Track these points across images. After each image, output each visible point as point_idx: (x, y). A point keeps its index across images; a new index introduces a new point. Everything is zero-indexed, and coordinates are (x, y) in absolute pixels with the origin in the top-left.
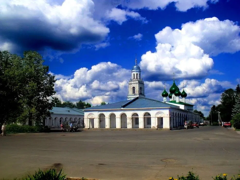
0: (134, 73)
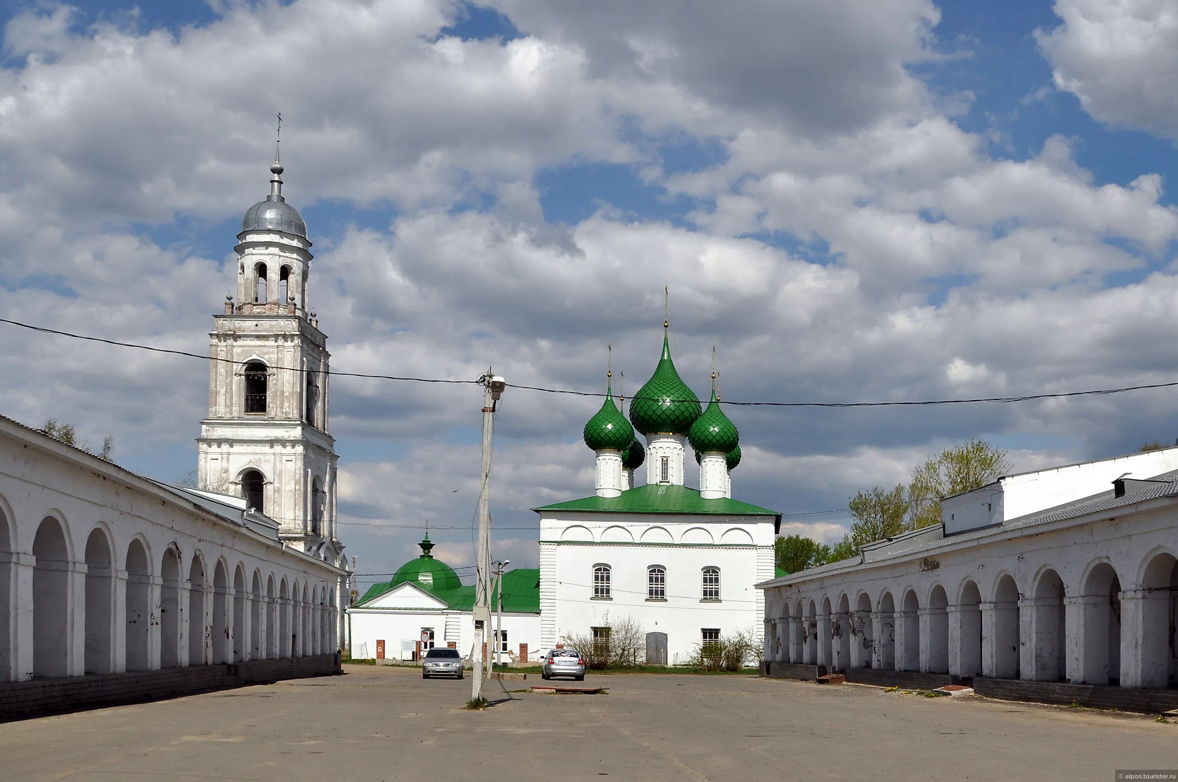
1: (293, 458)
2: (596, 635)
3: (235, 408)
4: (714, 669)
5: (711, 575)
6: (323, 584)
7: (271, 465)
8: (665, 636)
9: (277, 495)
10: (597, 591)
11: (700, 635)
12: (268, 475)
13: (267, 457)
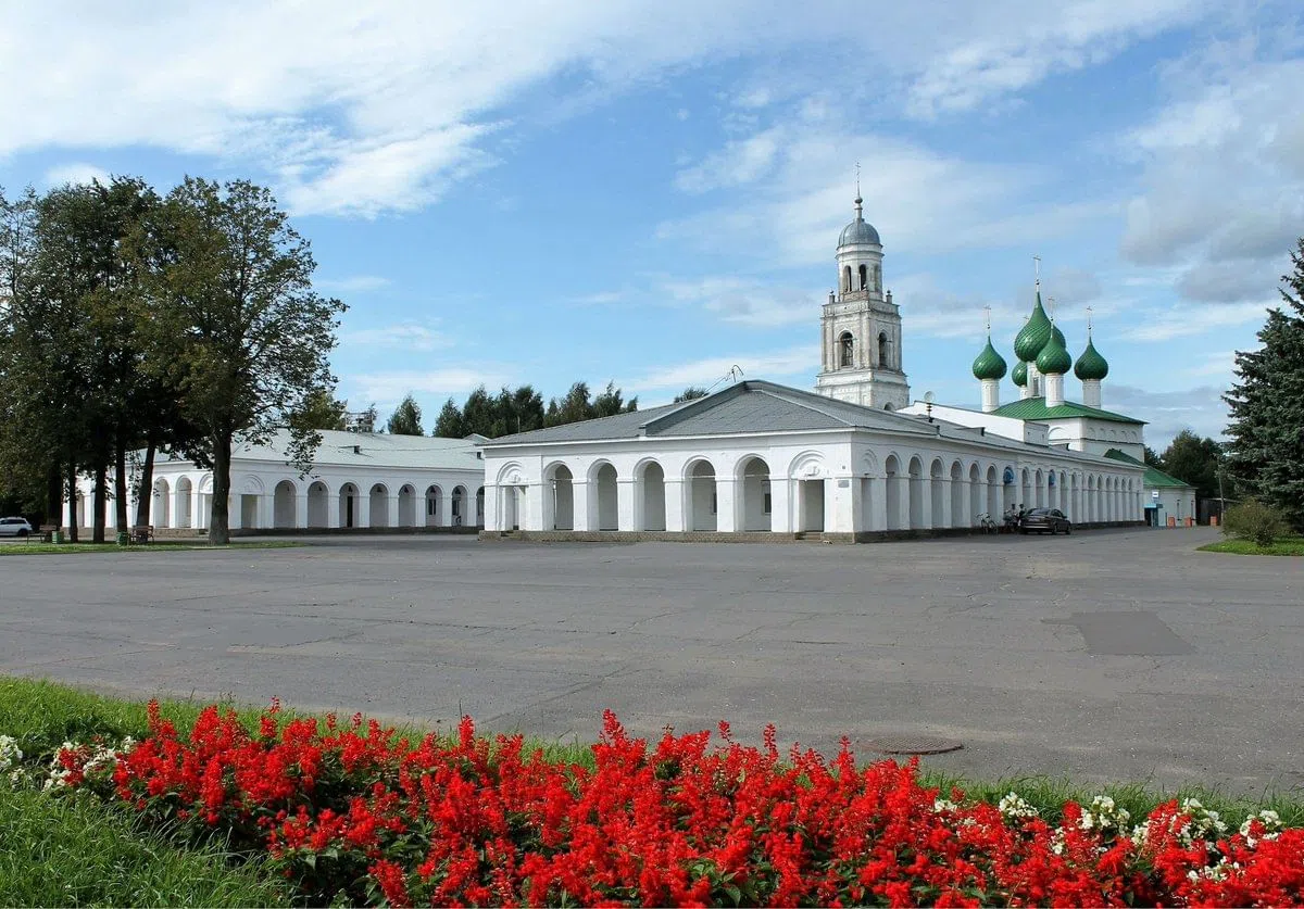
0: (846, 264)
13: (852, 395)
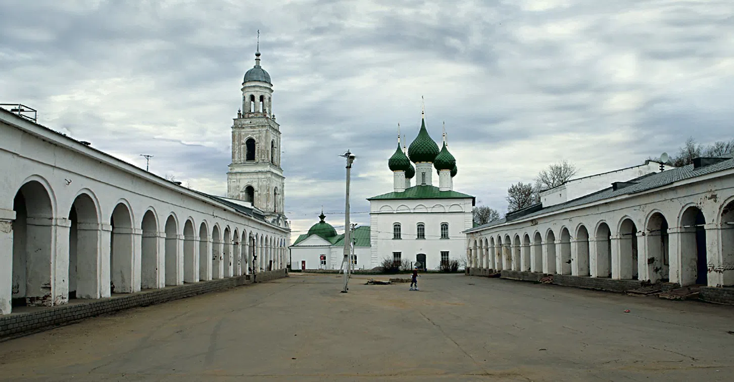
1: (266, 179)
2: (395, 256)
3: (242, 159)
4: (446, 271)
5: (445, 227)
6: (281, 238)
7: (256, 183)
8: (424, 256)
9: (259, 197)
10: (395, 236)
11: (440, 255)
12: (256, 188)
13: (255, 180)
